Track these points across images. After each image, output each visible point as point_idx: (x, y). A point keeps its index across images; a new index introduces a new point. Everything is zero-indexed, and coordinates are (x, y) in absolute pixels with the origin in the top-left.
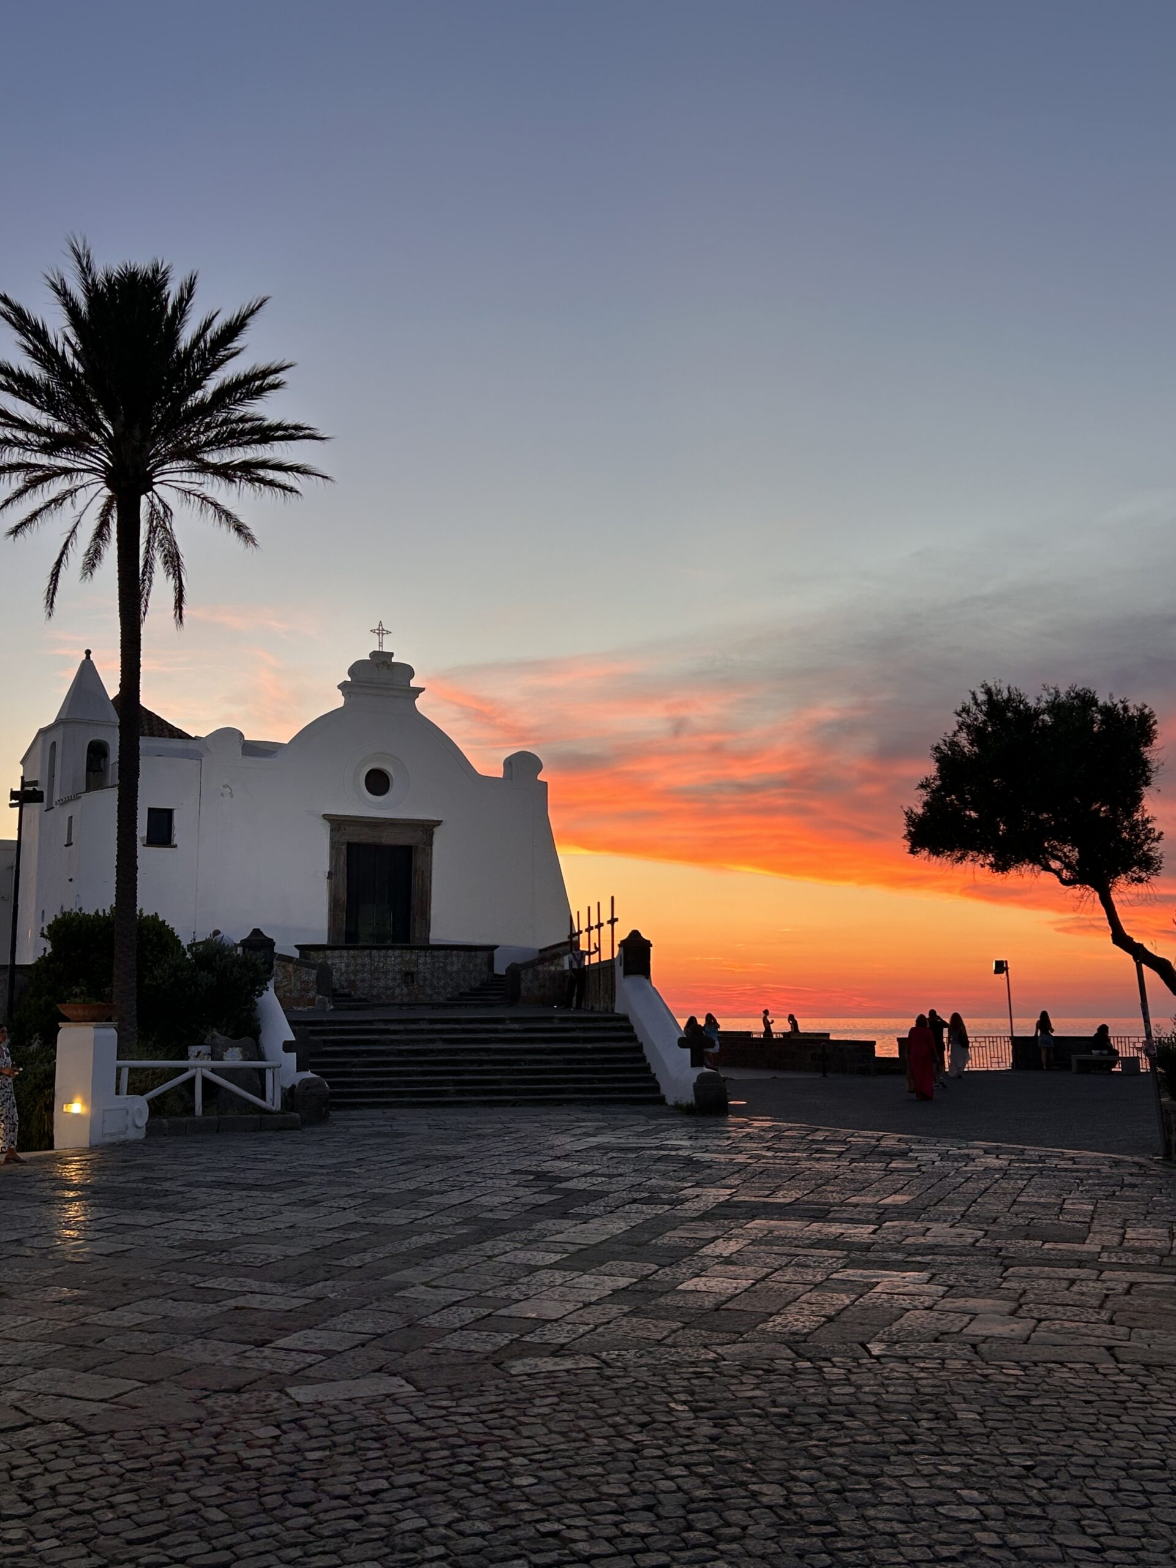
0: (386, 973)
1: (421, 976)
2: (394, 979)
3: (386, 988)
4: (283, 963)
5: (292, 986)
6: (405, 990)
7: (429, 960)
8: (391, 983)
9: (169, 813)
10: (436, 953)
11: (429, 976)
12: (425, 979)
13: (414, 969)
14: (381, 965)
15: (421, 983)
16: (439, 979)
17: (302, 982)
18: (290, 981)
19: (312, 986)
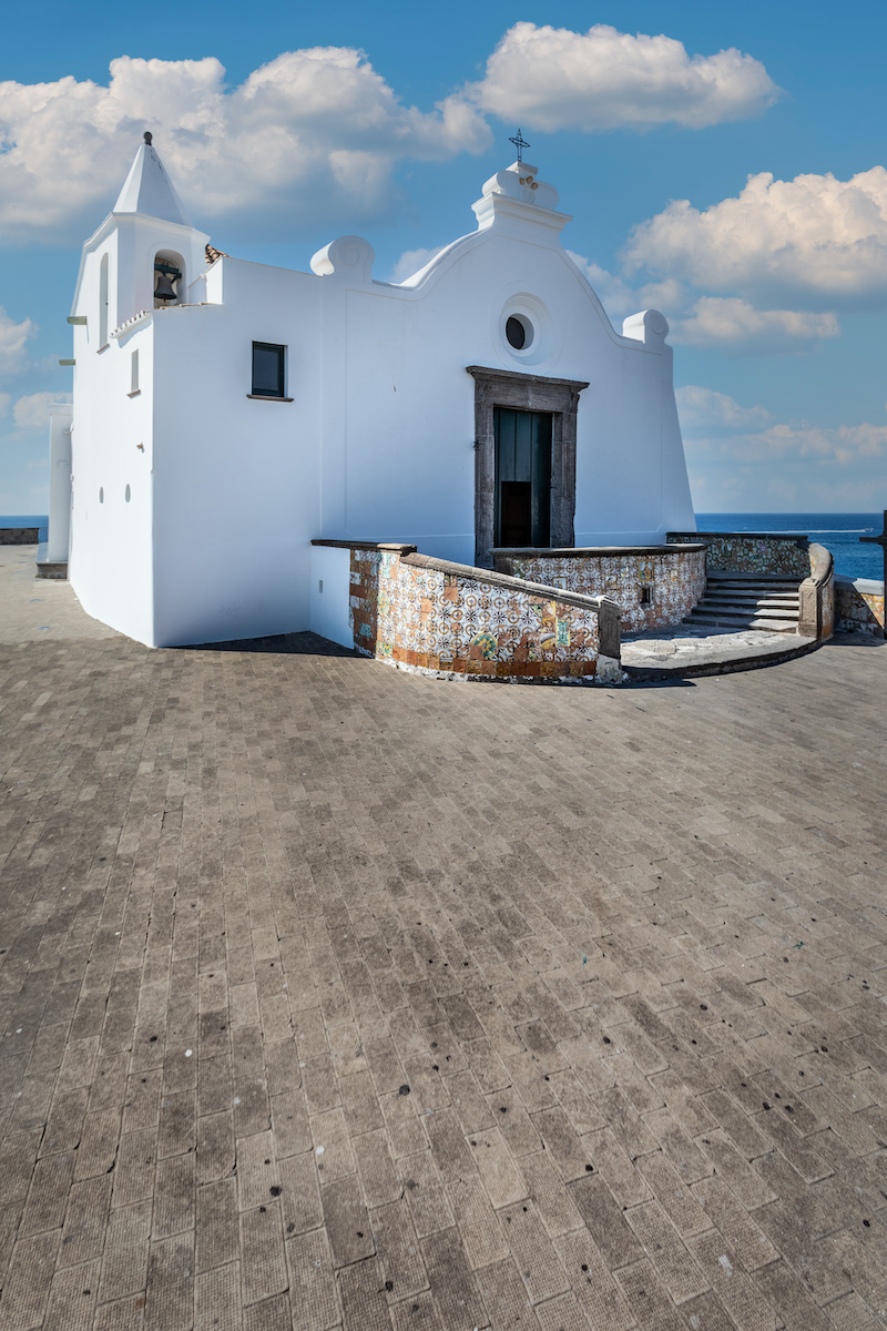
0: (620, 590)
1: (658, 592)
2: (631, 598)
4: (540, 600)
5: (555, 641)
6: (642, 613)
8: (626, 604)
9: (280, 351)
11: (665, 592)
12: (662, 596)
13: (651, 583)
14: (615, 579)
15: (658, 600)
16: (675, 593)
17: (574, 634)
18: (553, 631)
19: (591, 640)
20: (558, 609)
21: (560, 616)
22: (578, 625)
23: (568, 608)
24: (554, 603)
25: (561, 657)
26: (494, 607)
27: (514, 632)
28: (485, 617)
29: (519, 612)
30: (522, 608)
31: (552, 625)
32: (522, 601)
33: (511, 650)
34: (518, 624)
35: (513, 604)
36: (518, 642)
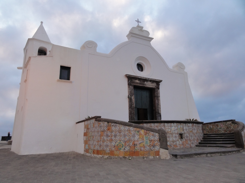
0: (172, 134)
1: (185, 135)
2: (176, 137)
3: (173, 142)
4: (138, 129)
5: (144, 143)
6: (181, 143)
7: (187, 127)
8: (174, 139)
9: (69, 68)
10: (189, 125)
11: (188, 135)
12: (187, 137)
13: (183, 132)
14: (170, 130)
15: (186, 138)
16: (191, 136)
17: (151, 141)
18: (143, 140)
19: (157, 143)
20: (145, 132)
21: (145, 135)
22: (152, 138)
23: (148, 132)
24: (143, 130)
25: (147, 149)
26: (123, 132)
27: (129, 140)
28: (120, 136)
29: (131, 134)
30: (132, 132)
31: (143, 138)
32: (132, 130)
33: (129, 147)
34: (131, 138)
35: (129, 131)
36: (131, 144)
